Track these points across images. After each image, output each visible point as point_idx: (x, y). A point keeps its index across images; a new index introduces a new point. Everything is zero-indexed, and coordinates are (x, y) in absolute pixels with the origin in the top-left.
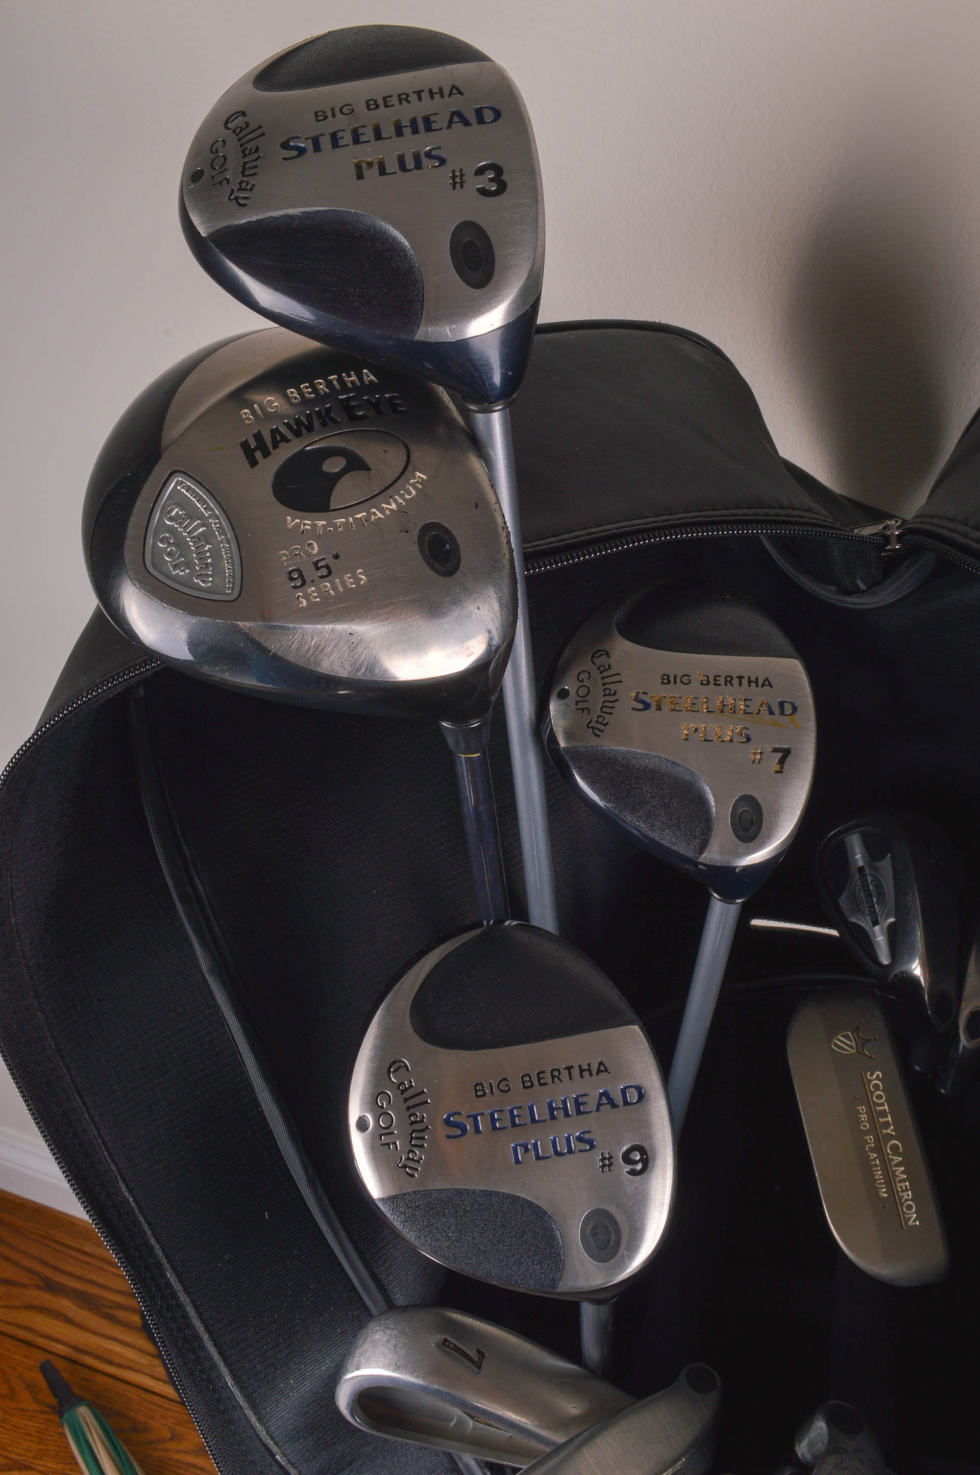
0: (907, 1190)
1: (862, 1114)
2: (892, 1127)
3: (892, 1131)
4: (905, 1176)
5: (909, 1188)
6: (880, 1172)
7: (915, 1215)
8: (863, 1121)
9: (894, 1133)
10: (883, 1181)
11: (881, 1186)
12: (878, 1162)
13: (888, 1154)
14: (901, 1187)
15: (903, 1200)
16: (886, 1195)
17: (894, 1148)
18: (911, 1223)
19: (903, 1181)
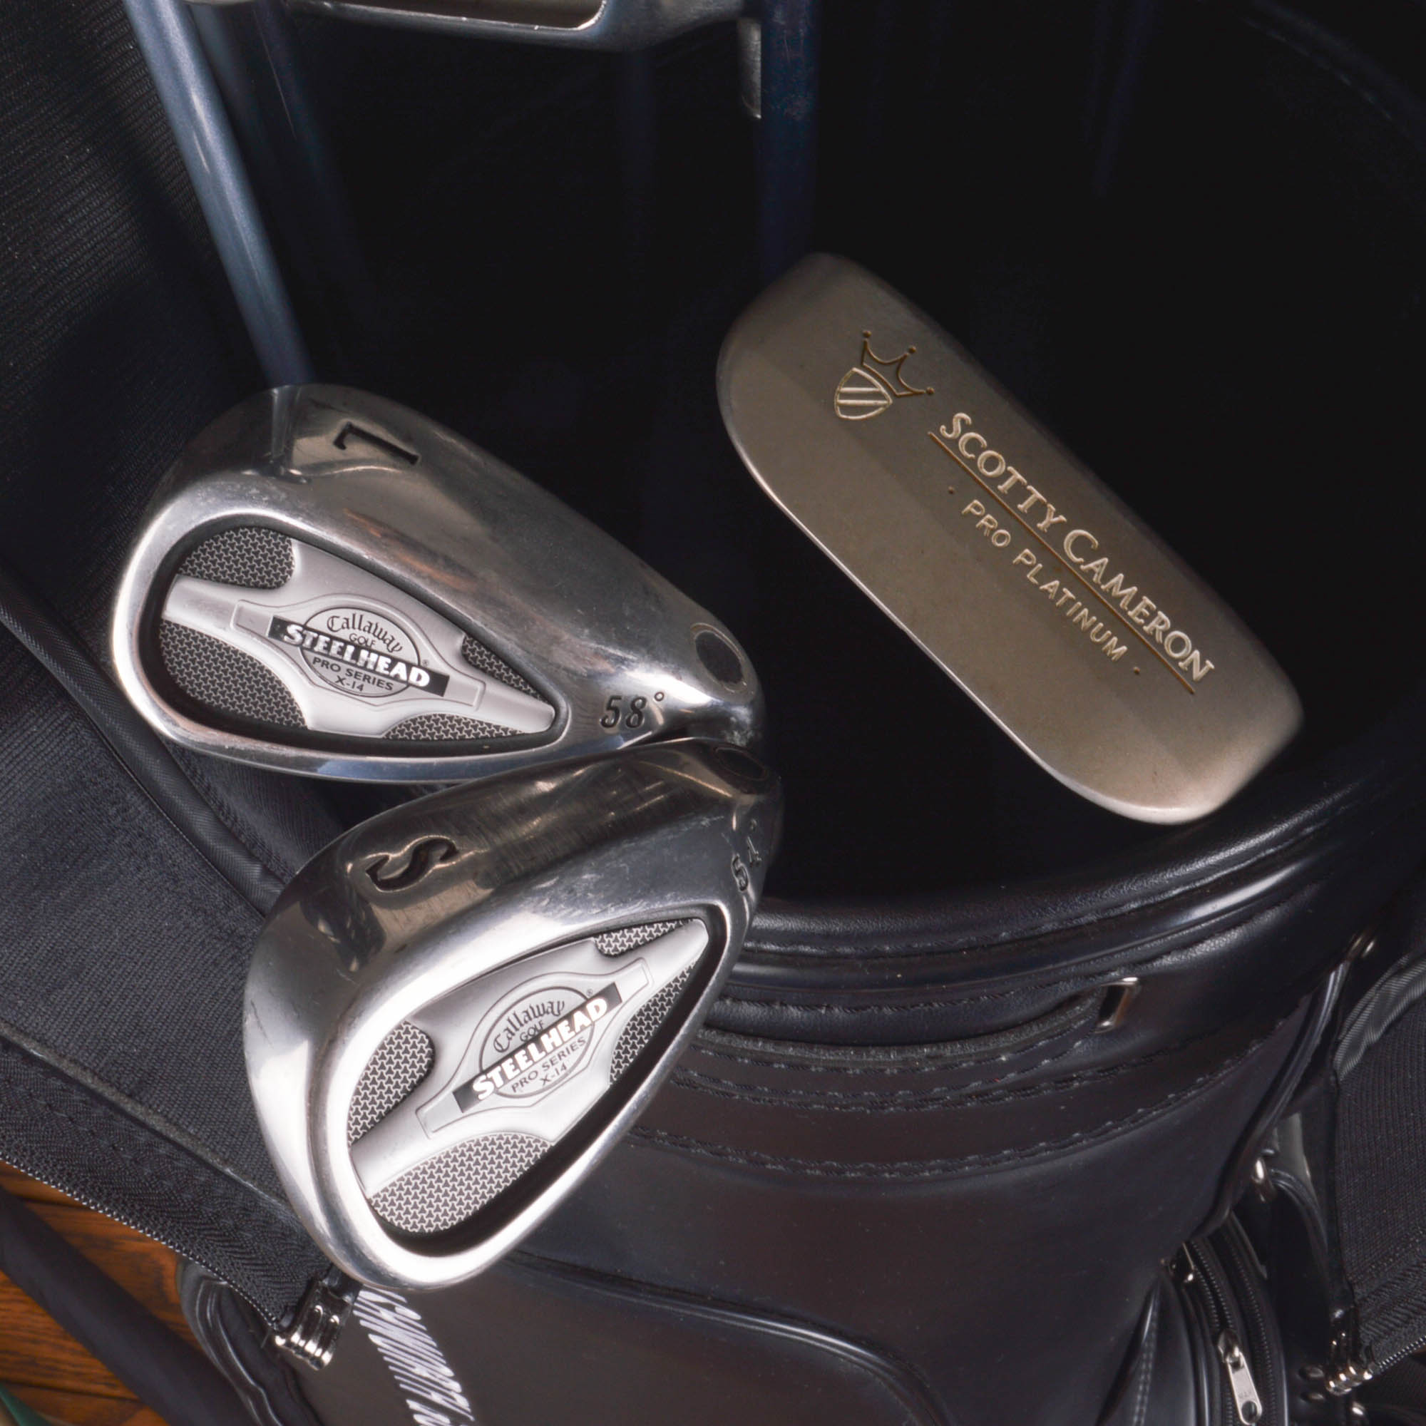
0: (1153, 614)
1: (980, 518)
2: (1052, 507)
3: (1056, 515)
4: (1135, 589)
5: (1154, 606)
6: (1086, 611)
7: (1197, 653)
8: (993, 531)
9: (1062, 518)
10: (1101, 625)
11: (1104, 637)
12: (1070, 594)
13: (1077, 565)
14: (1141, 615)
15: (1159, 637)
16: (1124, 648)
17: (1080, 545)
18: (1198, 673)
19: (1136, 600)
